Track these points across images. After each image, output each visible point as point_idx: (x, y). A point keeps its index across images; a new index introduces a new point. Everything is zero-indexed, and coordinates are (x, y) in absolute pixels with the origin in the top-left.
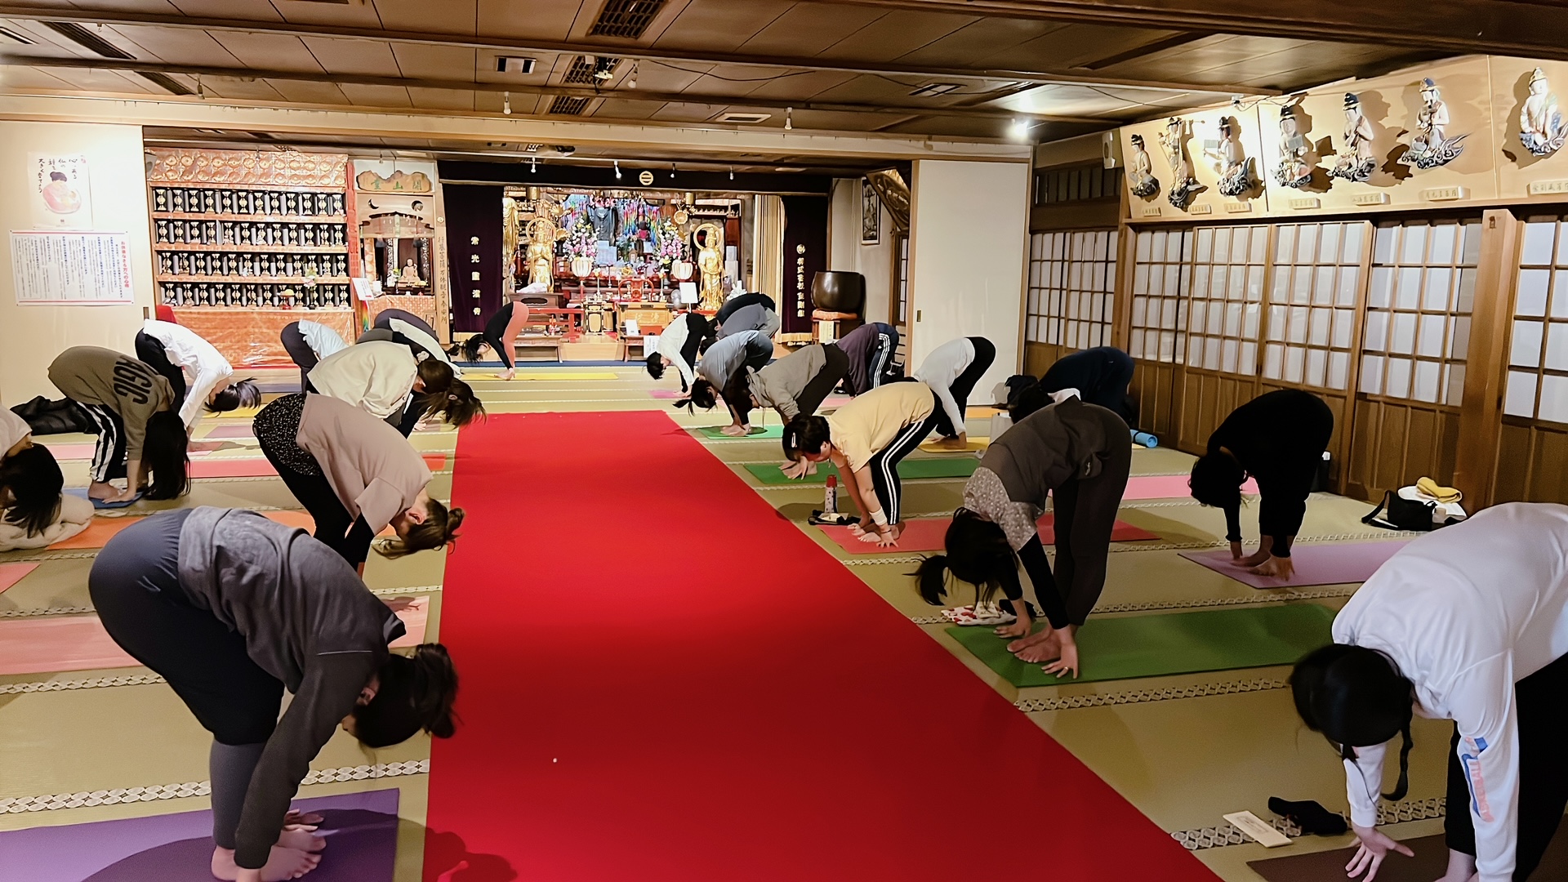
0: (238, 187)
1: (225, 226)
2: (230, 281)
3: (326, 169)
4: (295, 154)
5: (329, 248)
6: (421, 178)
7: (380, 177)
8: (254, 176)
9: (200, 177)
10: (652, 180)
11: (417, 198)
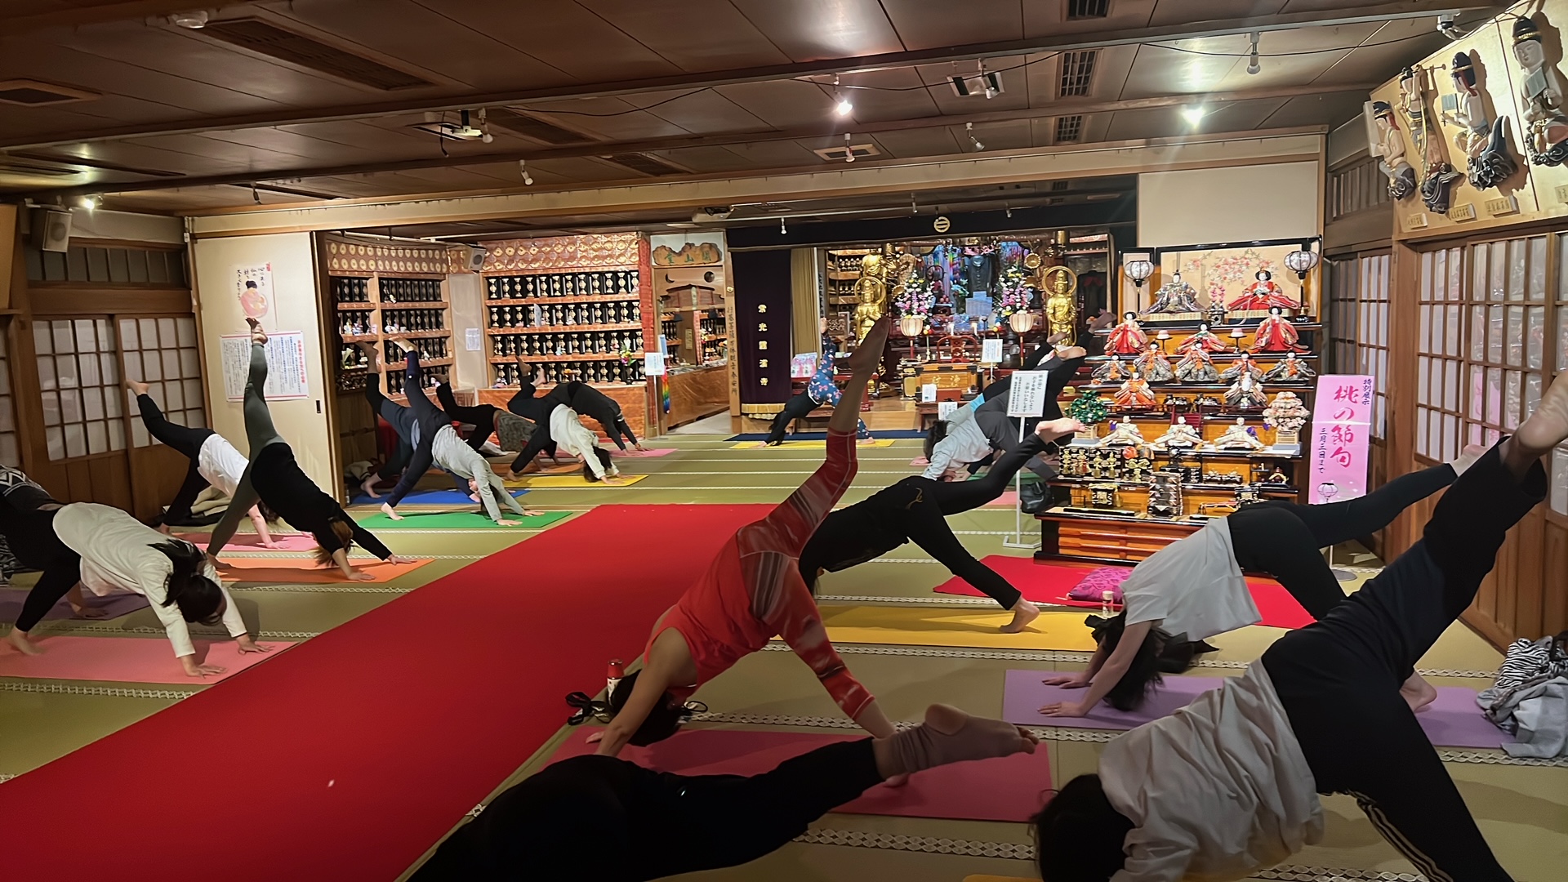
0: (551, 272)
1: (542, 309)
2: (547, 360)
3: (623, 247)
4: (595, 236)
5: (627, 324)
6: (708, 249)
7: (674, 252)
8: (563, 260)
9: (520, 265)
10: (949, 225)
11: (710, 270)
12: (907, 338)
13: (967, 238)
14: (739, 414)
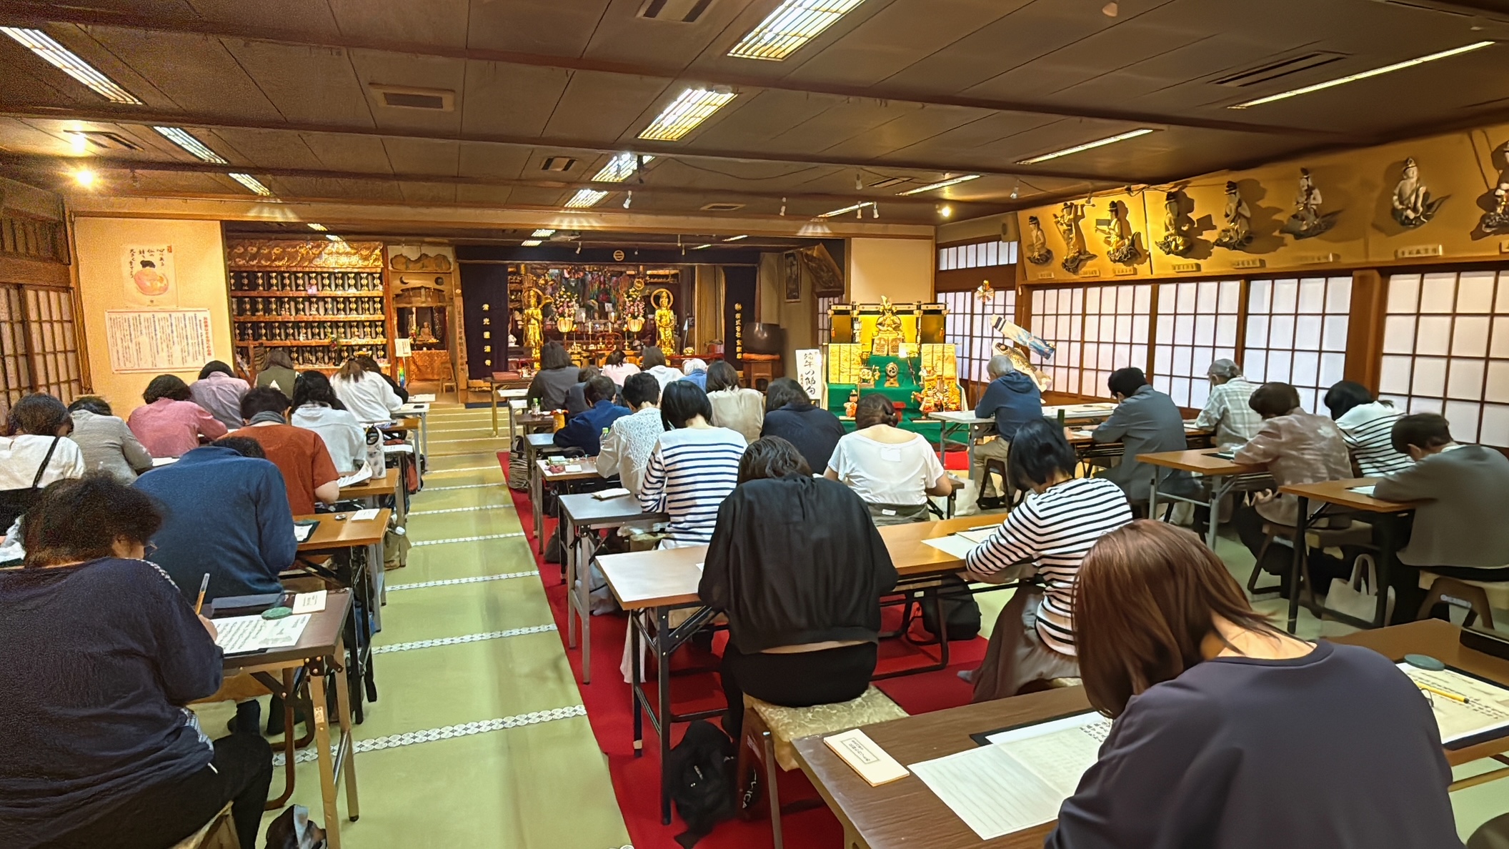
0: (295, 269)
3: (366, 253)
5: (369, 316)
6: (442, 259)
7: (410, 259)
8: (307, 260)
9: (263, 262)
10: (623, 257)
11: (439, 275)
12: (561, 334)
13: (587, 267)
14: (465, 387)
